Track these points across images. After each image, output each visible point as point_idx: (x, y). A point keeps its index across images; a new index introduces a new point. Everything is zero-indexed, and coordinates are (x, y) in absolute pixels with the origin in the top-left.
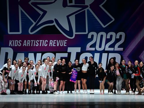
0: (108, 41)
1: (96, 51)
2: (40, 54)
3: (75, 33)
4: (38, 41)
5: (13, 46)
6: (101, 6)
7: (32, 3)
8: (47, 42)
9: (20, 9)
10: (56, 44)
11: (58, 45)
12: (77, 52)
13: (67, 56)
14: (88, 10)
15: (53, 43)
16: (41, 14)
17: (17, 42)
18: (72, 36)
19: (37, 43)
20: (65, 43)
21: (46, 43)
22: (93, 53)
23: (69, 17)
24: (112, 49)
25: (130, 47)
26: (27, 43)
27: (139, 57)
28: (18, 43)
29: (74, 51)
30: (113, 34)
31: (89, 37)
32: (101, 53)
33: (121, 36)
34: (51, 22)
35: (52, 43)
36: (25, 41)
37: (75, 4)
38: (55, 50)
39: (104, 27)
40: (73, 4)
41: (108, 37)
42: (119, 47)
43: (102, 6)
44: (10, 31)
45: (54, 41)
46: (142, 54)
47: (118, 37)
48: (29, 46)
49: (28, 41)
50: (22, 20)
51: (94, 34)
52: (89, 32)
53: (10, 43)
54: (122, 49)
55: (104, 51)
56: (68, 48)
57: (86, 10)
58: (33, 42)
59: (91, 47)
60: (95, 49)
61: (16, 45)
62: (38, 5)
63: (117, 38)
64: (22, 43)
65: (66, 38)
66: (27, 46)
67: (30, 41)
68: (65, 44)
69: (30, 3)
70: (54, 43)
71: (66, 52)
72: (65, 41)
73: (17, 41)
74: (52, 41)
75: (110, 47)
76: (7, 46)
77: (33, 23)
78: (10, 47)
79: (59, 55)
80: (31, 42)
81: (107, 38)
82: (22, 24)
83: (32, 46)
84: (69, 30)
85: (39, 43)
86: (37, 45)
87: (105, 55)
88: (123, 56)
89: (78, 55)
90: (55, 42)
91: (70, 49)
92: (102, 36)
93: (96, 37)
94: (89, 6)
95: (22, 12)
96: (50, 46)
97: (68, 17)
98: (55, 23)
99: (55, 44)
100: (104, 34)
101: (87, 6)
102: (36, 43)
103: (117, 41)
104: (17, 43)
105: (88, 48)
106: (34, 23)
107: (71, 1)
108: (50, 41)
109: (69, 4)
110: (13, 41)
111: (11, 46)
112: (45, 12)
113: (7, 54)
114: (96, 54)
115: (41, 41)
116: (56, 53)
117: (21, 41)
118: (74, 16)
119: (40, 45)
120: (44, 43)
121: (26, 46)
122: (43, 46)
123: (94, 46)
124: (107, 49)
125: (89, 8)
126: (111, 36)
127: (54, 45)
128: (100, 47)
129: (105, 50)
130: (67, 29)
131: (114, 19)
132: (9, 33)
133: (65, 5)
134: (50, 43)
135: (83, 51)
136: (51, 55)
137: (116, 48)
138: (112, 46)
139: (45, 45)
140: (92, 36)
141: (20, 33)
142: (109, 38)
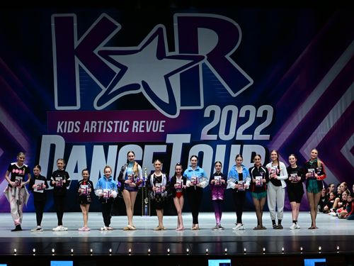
0: (241, 121)
1: (219, 141)
2: (116, 147)
3: (179, 108)
4: (112, 123)
5: (65, 131)
6: (227, 57)
7: (100, 52)
8: (128, 124)
9: (78, 62)
10: (144, 129)
11: (148, 130)
12: (183, 144)
13: (165, 151)
14: (204, 65)
15: (139, 127)
16: (117, 73)
17: (71, 124)
18: (174, 114)
19: (109, 127)
20: (161, 126)
21: (127, 126)
22: (214, 144)
23: (170, 78)
24: (249, 137)
25: (283, 133)
26: (91, 127)
27: (300, 151)
28: (75, 127)
29: (178, 140)
30: (251, 108)
31: (207, 114)
32: (229, 144)
33: (265, 113)
34: (136, 86)
35: (137, 126)
36: (87, 123)
37: (180, 53)
38: (142, 140)
39: (234, 95)
40: (177, 53)
41: (242, 115)
42: (262, 133)
43: (230, 56)
44: (59, 105)
45: (141, 122)
46: (305, 145)
47: (260, 115)
48: (95, 131)
49: (93, 122)
50: (80, 83)
51: (216, 108)
52: (206, 106)
53: (59, 127)
54: (267, 137)
55: (234, 141)
56: (168, 135)
57: (200, 64)
58: (103, 124)
59: (209, 133)
60: (218, 137)
61: (70, 130)
62: (110, 56)
63: (258, 116)
64: (82, 126)
65: (164, 117)
66: (91, 131)
67: (95, 123)
68: (162, 129)
69: (96, 52)
70: (141, 126)
71: (164, 143)
72: (162, 122)
73: (73, 123)
74: (137, 122)
75: (245, 132)
76: (53, 132)
77: (102, 90)
78: (60, 134)
79: (151, 149)
80: (98, 124)
81: (240, 116)
82: (81, 91)
83: (99, 131)
84: (168, 102)
85: (113, 126)
86: (109, 129)
87: (235, 149)
88: (270, 150)
89: (186, 148)
90: (143, 124)
91: (170, 138)
92: (230, 113)
93: (220, 115)
94: (206, 57)
95: (81, 69)
96: (133, 131)
97: (167, 77)
98: (142, 90)
99: (142, 129)
100: (234, 108)
101: (202, 58)
102: (107, 127)
103: (259, 121)
104: (72, 127)
105: (204, 135)
106: (104, 90)
107: (172, 49)
108: (134, 122)
109: (168, 54)
110: (64, 124)
111: (62, 131)
112: (124, 69)
113: (53, 147)
114: (219, 147)
115: (117, 122)
116: (146, 146)
117: (79, 123)
118: (177, 76)
119: (116, 131)
120: (122, 127)
121: (88, 131)
122: (120, 131)
123: (215, 131)
124: (240, 137)
125: (205, 61)
126: (248, 113)
127: (140, 131)
128: (227, 132)
129: (237, 139)
130: (166, 100)
131: (252, 82)
132: (57, 108)
133: (161, 55)
134: (134, 126)
135: (196, 140)
137: (257, 135)
138: (250, 131)
139: (124, 131)
140: (213, 113)
141: (78, 107)
142: (244, 116)
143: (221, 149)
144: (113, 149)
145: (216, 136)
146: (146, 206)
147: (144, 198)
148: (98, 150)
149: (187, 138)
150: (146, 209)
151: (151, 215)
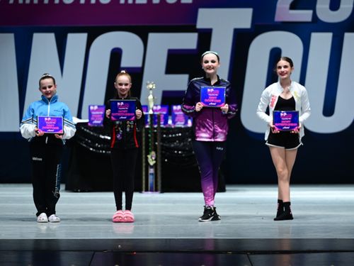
1: (318, 25)
2: (84, 36)
12: (235, 30)
13: (194, 47)
22: (304, 31)
48: (36, 1)
59: (294, 6)
60: (315, 16)
66: (28, 1)
71: (191, 28)
79: (162, 43)
83: (46, 1)
89: (242, 41)
91: (206, 18)
105: (284, 11)
114: (315, 36)
116: (150, 35)
119: (82, 1)
121: (21, 1)
122: (94, 1)
127: (138, 1)
135: (264, 22)
136: (127, 41)
139: (102, 1)
143: (321, 43)
144: (76, 41)
145: (310, 12)
146: (151, 171)
147: (148, 153)
148: (44, 43)
149: (243, 18)
150: (151, 179)
151: (163, 191)
